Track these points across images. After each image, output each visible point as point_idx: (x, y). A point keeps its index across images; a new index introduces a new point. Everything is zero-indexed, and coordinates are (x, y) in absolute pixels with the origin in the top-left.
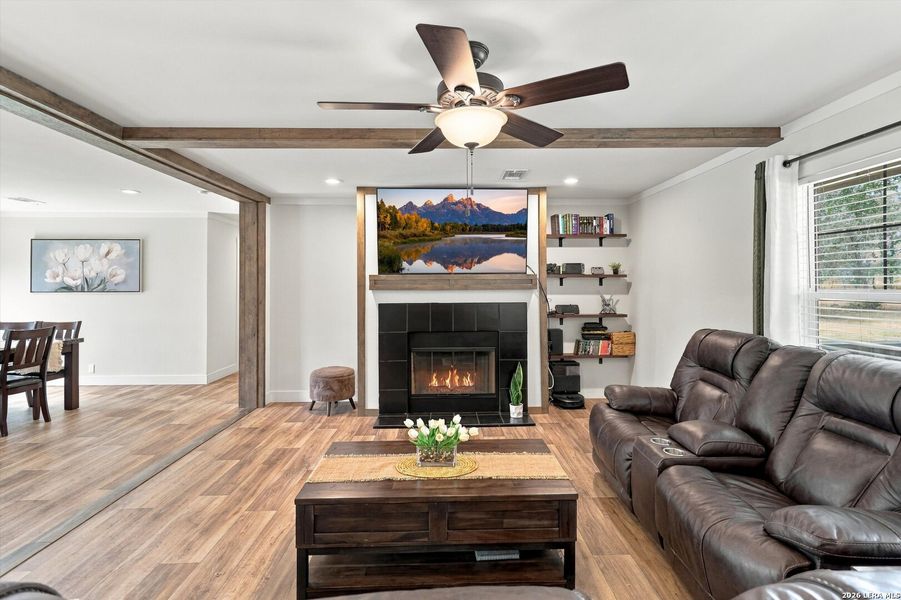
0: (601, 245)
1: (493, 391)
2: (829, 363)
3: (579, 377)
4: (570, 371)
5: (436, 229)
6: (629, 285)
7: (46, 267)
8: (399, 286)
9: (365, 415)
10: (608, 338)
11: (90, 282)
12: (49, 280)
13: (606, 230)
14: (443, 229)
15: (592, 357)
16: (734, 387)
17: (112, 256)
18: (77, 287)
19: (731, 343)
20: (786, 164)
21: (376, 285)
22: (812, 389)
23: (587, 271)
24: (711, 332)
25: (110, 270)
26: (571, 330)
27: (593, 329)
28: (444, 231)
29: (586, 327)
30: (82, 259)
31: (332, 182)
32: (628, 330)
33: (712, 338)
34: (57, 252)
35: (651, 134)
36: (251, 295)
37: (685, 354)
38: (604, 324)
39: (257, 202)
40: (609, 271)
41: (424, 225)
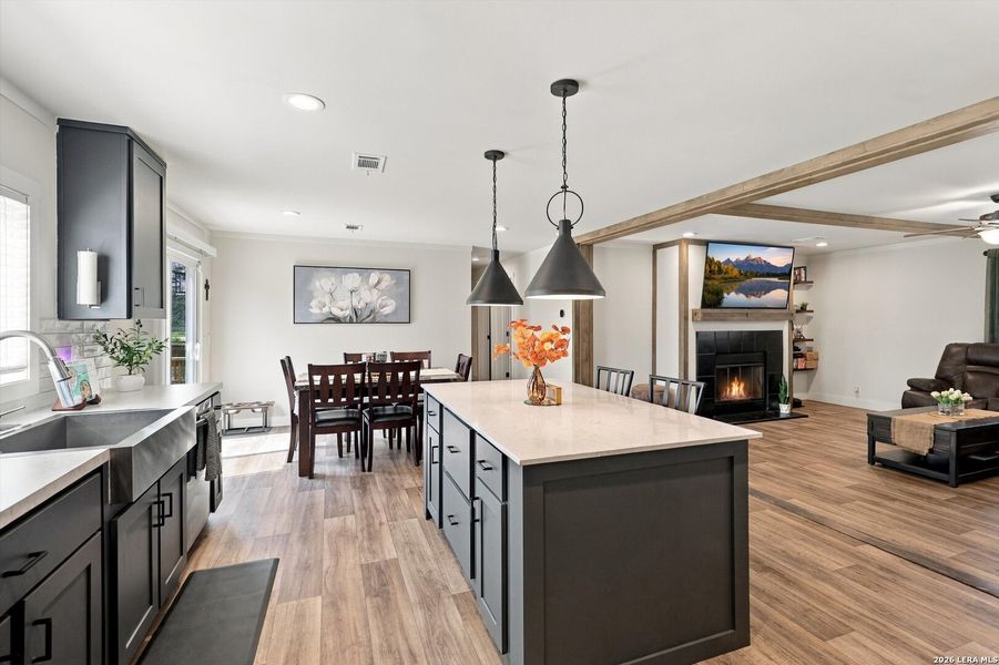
1: (762, 397)
5: (742, 274)
7: (311, 297)
10: (803, 355)
11: (359, 313)
12: (315, 311)
13: (803, 279)
14: (746, 275)
17: (383, 285)
18: (345, 318)
25: (380, 301)
30: (350, 288)
34: (323, 281)
40: (800, 308)
41: (735, 272)
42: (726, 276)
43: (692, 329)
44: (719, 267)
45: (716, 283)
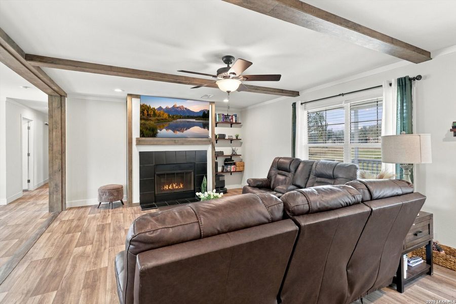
0: (231, 127)
1: (193, 189)
2: (317, 164)
3: (224, 181)
4: (221, 178)
5: (170, 117)
6: (241, 143)
8: (152, 143)
9: (132, 206)
10: (234, 164)
13: (234, 121)
14: (173, 117)
15: (229, 172)
16: (290, 175)
19: (288, 161)
20: (302, 104)
21: (139, 143)
22: (314, 171)
23: (227, 138)
24: (280, 158)
26: (220, 161)
27: (229, 161)
28: (173, 118)
29: (226, 160)
31: (118, 90)
32: (241, 161)
33: (281, 160)
35: (264, 89)
36: (57, 148)
37: (272, 167)
38: (233, 159)
39: (61, 96)
40: (234, 138)
41: (166, 116)
42: (158, 118)
43: (136, 151)
44: (154, 112)
45: (152, 122)
